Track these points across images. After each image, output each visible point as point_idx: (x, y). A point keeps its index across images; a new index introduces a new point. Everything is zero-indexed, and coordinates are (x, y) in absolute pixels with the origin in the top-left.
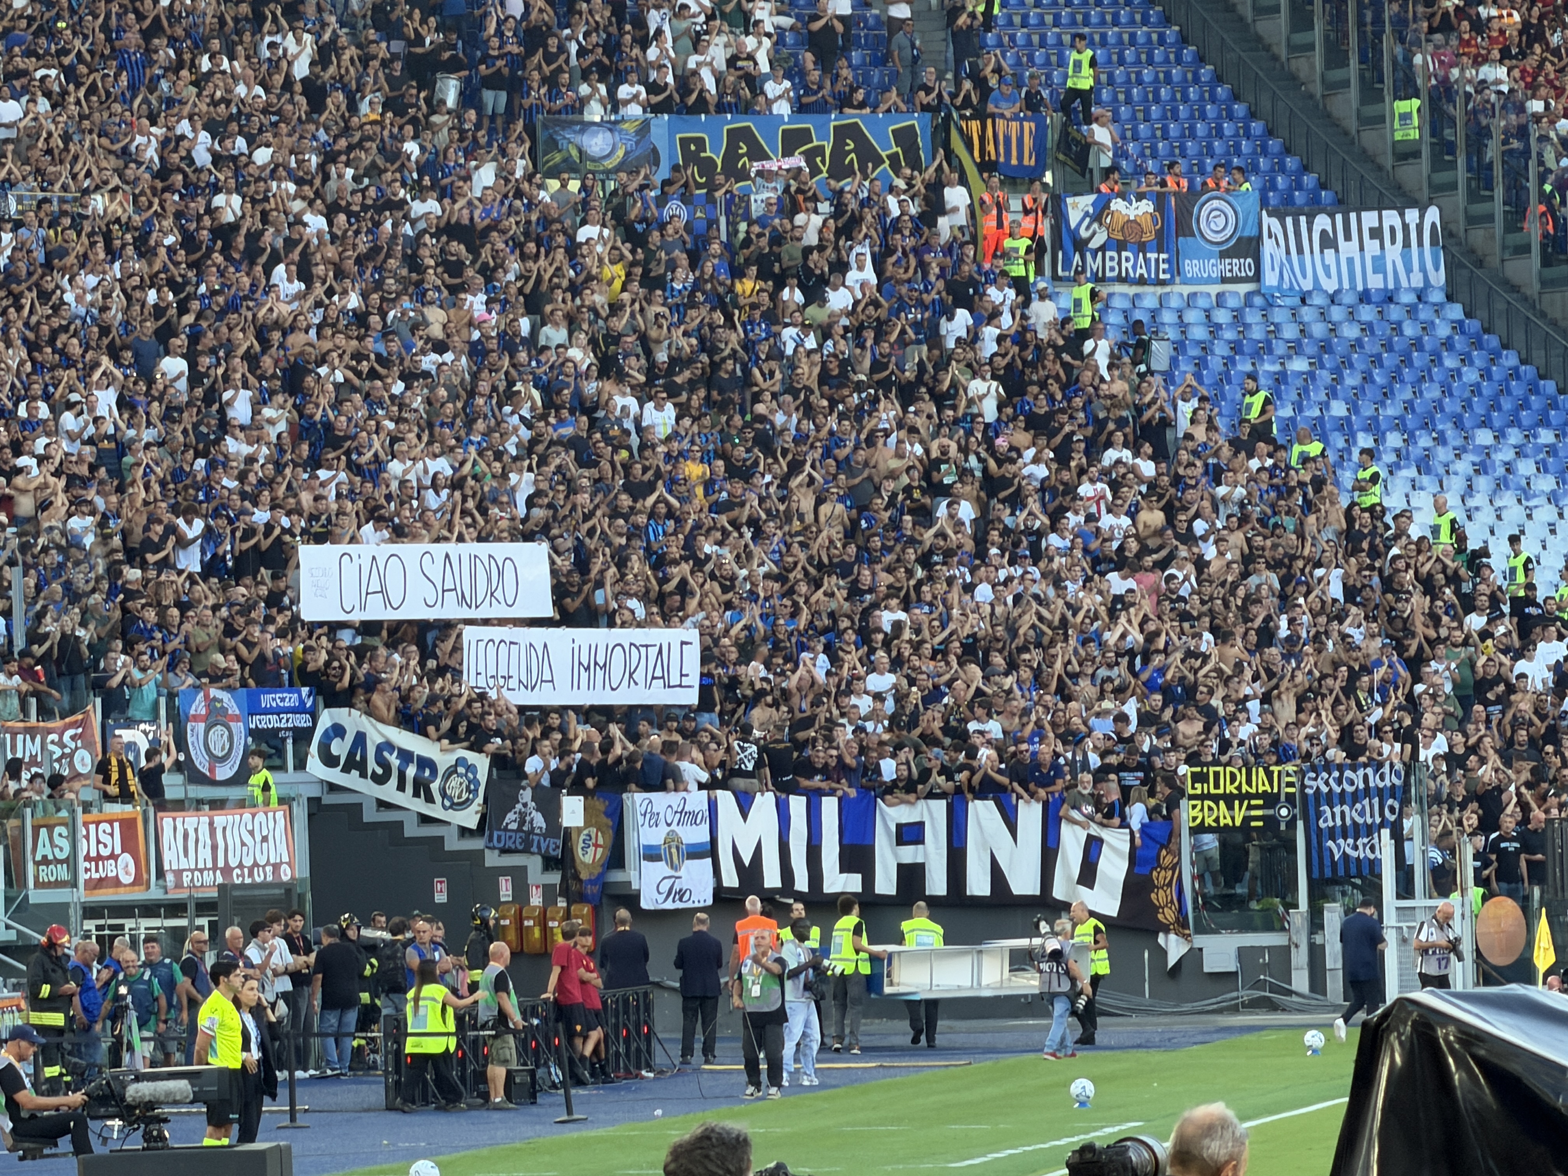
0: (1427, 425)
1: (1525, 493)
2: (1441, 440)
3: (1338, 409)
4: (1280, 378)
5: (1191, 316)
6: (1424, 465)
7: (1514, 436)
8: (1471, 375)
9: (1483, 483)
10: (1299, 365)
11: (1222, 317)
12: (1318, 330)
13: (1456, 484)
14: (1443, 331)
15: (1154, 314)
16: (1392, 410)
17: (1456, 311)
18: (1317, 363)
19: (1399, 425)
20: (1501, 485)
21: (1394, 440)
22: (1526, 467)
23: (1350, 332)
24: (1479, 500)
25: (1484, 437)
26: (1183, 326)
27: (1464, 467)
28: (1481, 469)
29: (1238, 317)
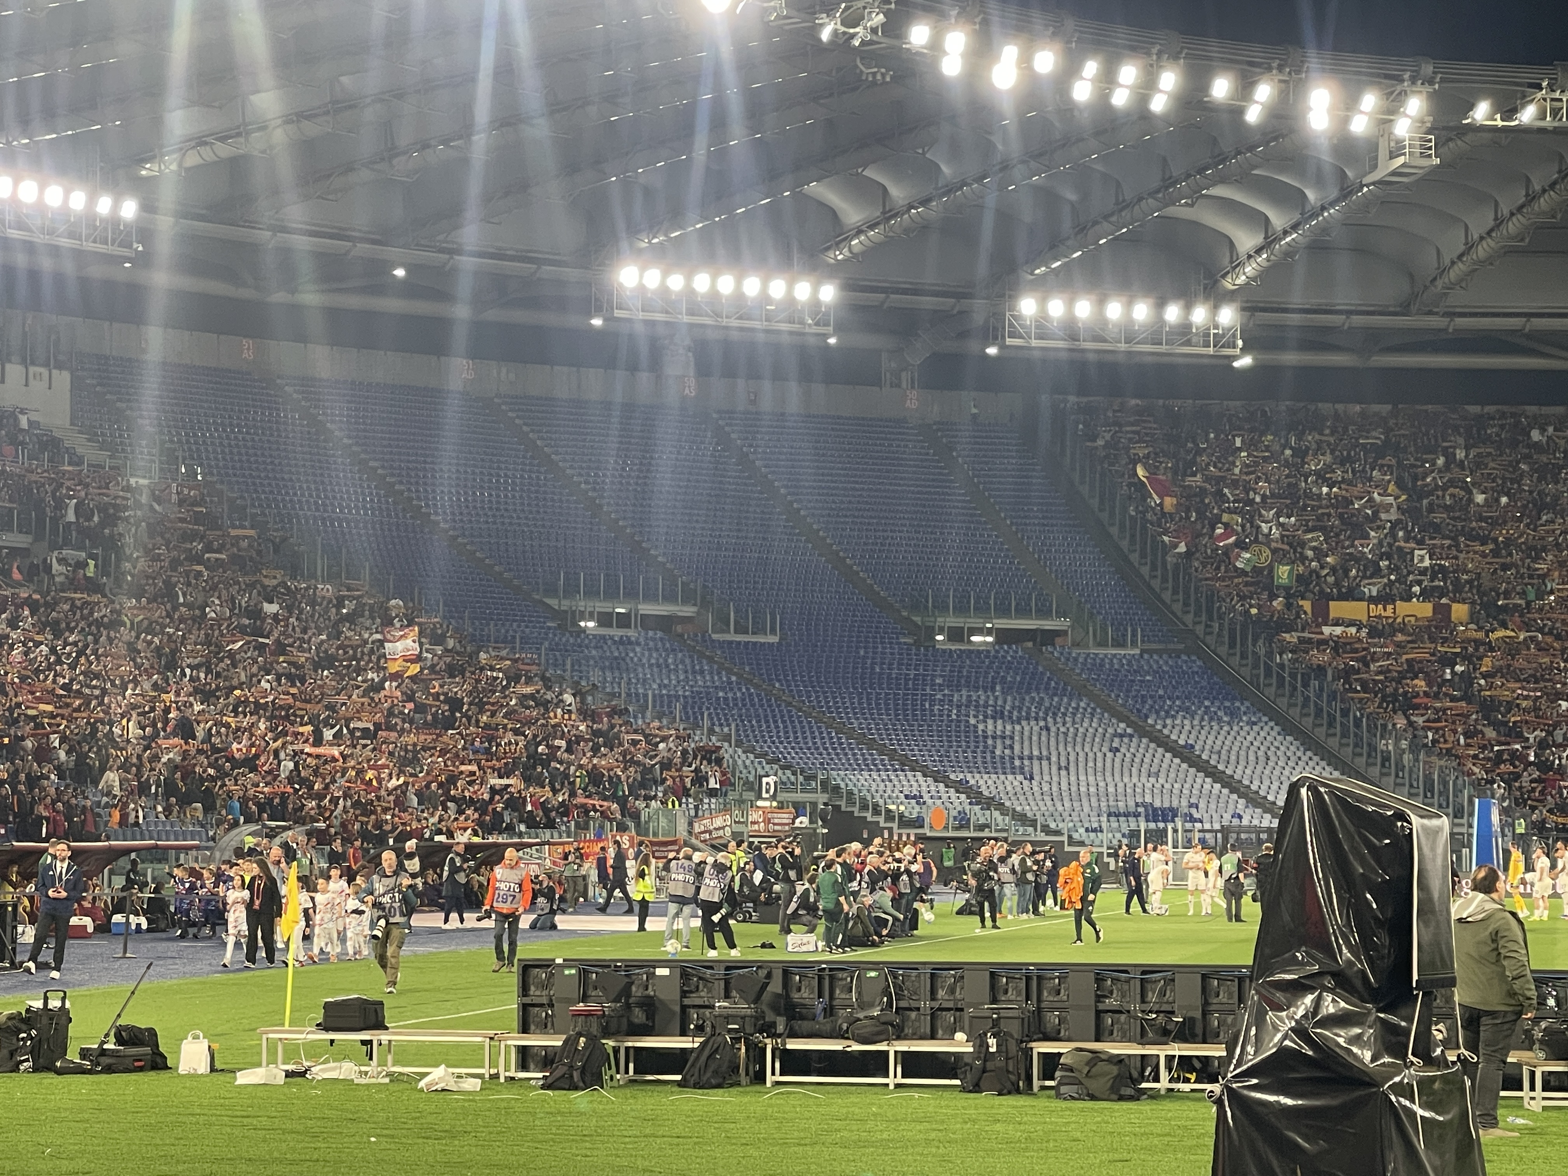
0: (1189, 699)
1: (1220, 720)
3: (1160, 692)
4: (1142, 681)
5: (1115, 661)
7: (1217, 703)
8: (1204, 683)
9: (1206, 718)
10: (1148, 678)
11: (1124, 661)
12: (1155, 667)
13: (1197, 718)
14: (1195, 668)
15: (1102, 660)
16: (1178, 693)
17: (1200, 662)
18: (1154, 677)
19: (1180, 698)
20: (1212, 719)
21: (1178, 703)
22: (1220, 713)
23: (1166, 668)
24: (1205, 723)
25: (1207, 703)
26: (1111, 664)
27: (1200, 712)
28: (1206, 713)
29: (1129, 663)
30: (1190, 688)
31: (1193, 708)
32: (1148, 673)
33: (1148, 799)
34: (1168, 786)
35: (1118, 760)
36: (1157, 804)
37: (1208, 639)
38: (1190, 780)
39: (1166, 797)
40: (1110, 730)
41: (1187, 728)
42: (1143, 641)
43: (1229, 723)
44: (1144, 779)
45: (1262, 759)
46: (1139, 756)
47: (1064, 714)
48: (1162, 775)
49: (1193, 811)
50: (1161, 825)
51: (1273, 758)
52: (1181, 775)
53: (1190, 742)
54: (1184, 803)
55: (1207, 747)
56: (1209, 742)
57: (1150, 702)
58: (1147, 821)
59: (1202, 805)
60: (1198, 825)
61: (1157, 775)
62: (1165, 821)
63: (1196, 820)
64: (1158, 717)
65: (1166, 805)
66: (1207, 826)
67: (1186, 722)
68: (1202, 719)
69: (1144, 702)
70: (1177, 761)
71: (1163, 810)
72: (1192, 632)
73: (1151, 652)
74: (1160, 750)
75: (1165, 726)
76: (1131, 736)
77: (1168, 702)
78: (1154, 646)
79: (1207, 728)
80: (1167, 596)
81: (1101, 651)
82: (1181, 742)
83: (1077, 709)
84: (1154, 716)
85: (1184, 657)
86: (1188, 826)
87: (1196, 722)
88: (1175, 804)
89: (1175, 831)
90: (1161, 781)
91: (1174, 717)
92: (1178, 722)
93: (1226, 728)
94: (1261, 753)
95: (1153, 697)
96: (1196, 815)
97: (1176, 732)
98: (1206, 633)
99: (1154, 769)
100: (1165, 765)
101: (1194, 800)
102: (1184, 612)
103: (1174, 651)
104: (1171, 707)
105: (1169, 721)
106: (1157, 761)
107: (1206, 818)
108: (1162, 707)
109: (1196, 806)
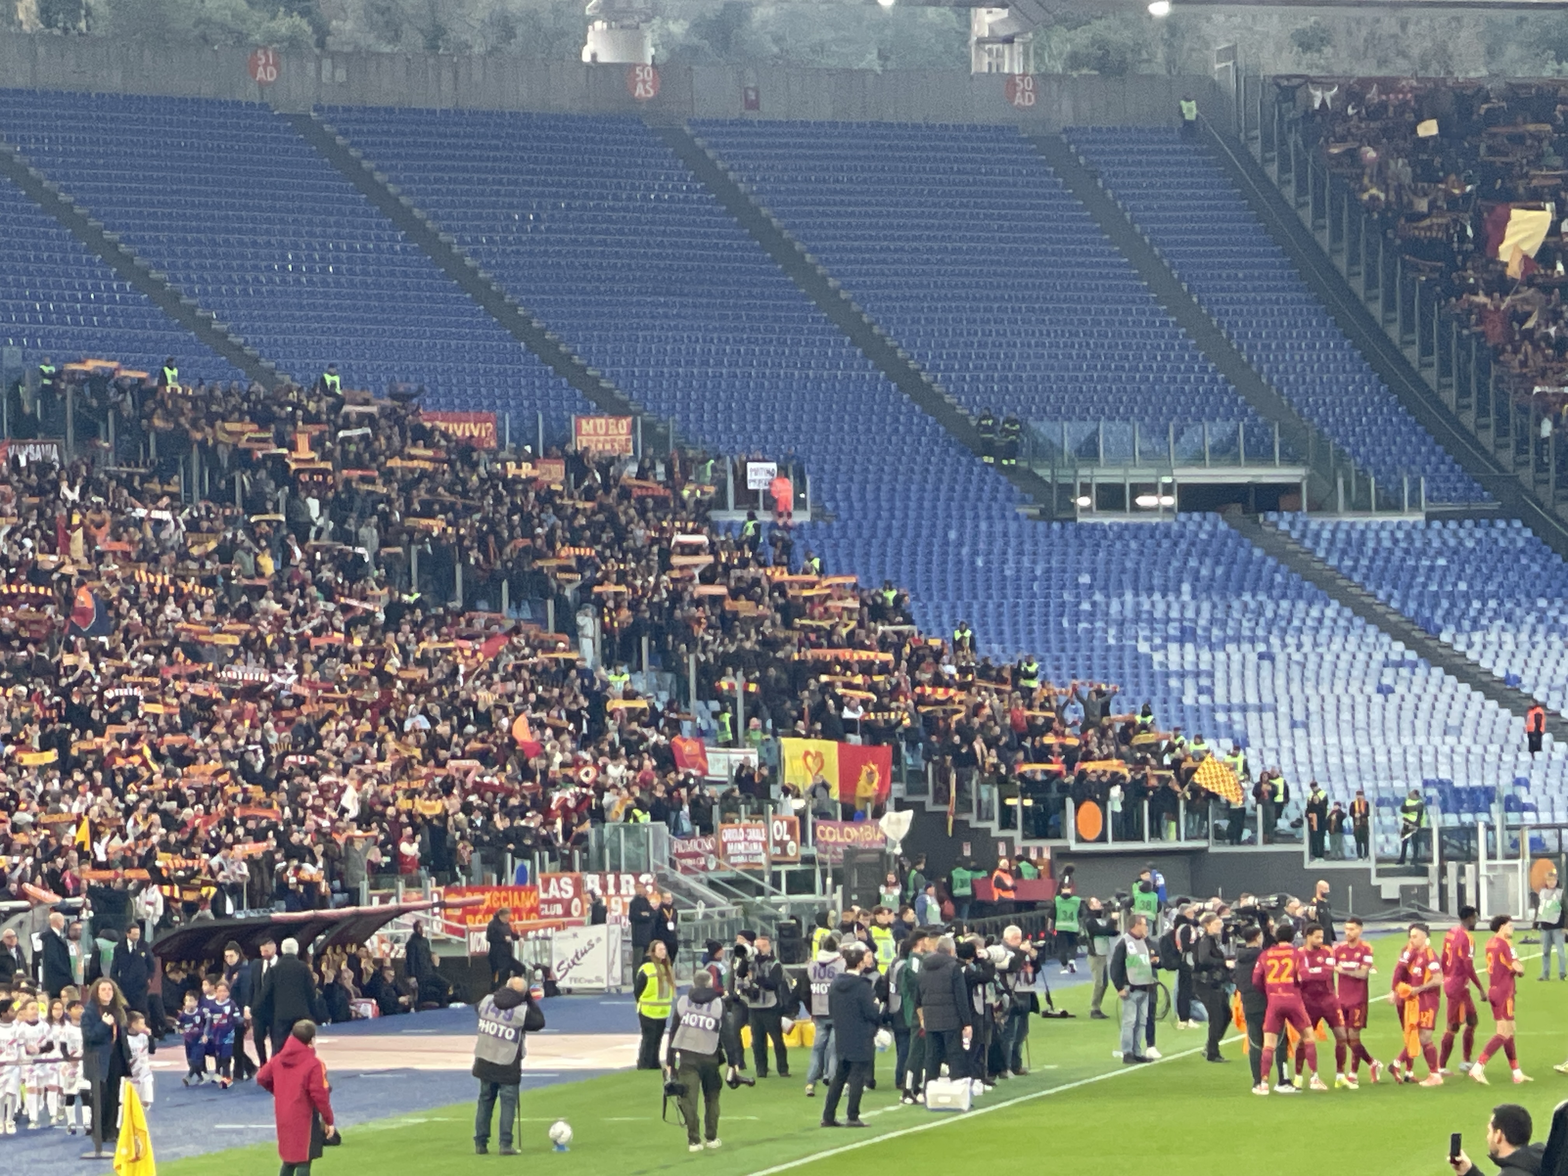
0: (1511, 596)
2: (1518, 604)
3: (1463, 586)
4: (1432, 568)
5: (1384, 534)
9: (1541, 628)
10: (1441, 562)
11: (1400, 535)
12: (1452, 542)
13: (1526, 629)
14: (1520, 544)
15: (1363, 533)
16: (1491, 587)
17: (1528, 533)
18: (1451, 561)
19: (1495, 595)
20: (1550, 630)
21: (1492, 604)
23: (1470, 544)
24: (1539, 637)
25: (1542, 603)
26: (1379, 540)
27: (1531, 619)
28: (1540, 620)
29: (1409, 536)
30: (1513, 577)
31: (1518, 612)
32: (1439, 553)
33: (1444, 775)
34: (1477, 749)
35: (1392, 707)
36: (1460, 782)
37: (1541, 491)
39: (1475, 767)
40: (1379, 657)
41: (1509, 646)
42: (1430, 498)
44: (1436, 740)
46: (1427, 699)
47: (1300, 631)
48: (1468, 730)
49: (1522, 792)
50: (1467, 818)
53: (1515, 671)
54: (1506, 779)
55: (1544, 680)
56: (1547, 671)
57: (1445, 604)
58: (1444, 811)
59: (1536, 781)
60: (1529, 817)
61: (1459, 731)
62: (1475, 810)
63: (1525, 808)
64: (1459, 629)
65: (1475, 782)
66: (1545, 818)
67: (1508, 637)
68: (1534, 631)
69: (1435, 606)
70: (1492, 704)
71: (1472, 791)
72: (1514, 479)
73: (1444, 518)
74: (1465, 688)
75: (1470, 645)
76: (1414, 665)
77: (1476, 604)
78: (1449, 507)
79: (1542, 647)
80: (1469, 419)
81: (1361, 520)
82: (1499, 673)
83: (1320, 621)
84: (1452, 629)
85: (1501, 524)
86: (1513, 818)
88: (1490, 782)
89: (1490, 828)
90: (1467, 740)
91: (1486, 629)
92: (1493, 637)
95: (1451, 595)
96: (1526, 799)
97: (1489, 654)
98: (1537, 482)
99: (1453, 721)
100: (1471, 714)
101: (1521, 773)
102: (1498, 447)
103: (1484, 514)
104: (1481, 612)
105: (1477, 637)
106: (1457, 707)
107: (1543, 803)
108: (1464, 614)
109: (1526, 783)
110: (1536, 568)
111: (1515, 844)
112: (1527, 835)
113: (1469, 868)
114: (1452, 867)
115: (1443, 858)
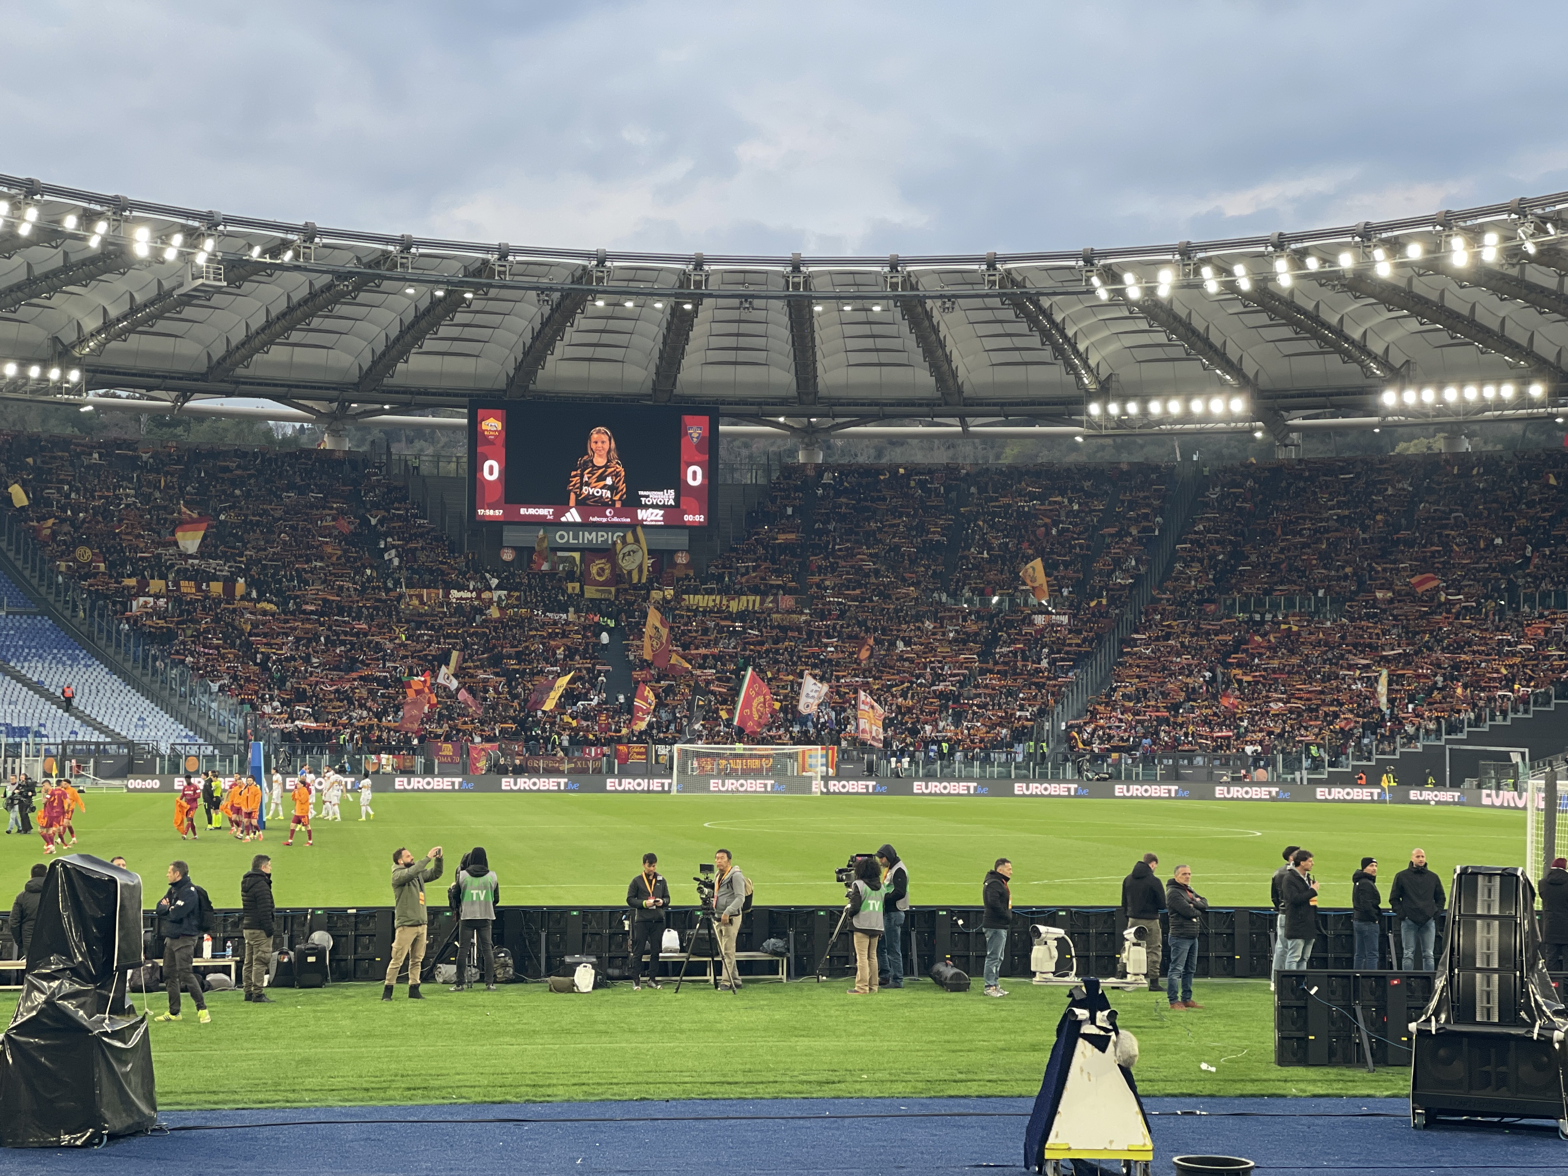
0: (42, 648)
1: (64, 664)
3: (21, 643)
4: (7, 635)
6: (40, 657)
7: (62, 651)
9: (54, 662)
10: (12, 632)
12: (17, 624)
13: (48, 662)
14: (47, 626)
16: (33, 644)
17: (51, 622)
18: (16, 632)
19: (35, 647)
20: (58, 662)
21: (33, 651)
22: (65, 658)
23: (25, 625)
24: (53, 665)
25: (55, 651)
27: (50, 657)
28: (54, 658)
30: (43, 640)
31: (45, 655)
32: (11, 628)
33: (8, 721)
34: (23, 711)
36: (15, 725)
37: (57, 605)
38: (40, 707)
39: (22, 719)
41: (40, 669)
42: (8, 605)
43: (71, 666)
44: (6, 707)
45: (94, 691)
46: (3, 689)
48: (20, 703)
49: (42, 729)
50: (18, 740)
51: (102, 691)
52: (34, 704)
53: (42, 679)
54: (36, 724)
55: (54, 683)
56: (56, 679)
57: (13, 650)
58: (8, 736)
59: (49, 725)
60: (45, 740)
61: (16, 703)
62: (21, 737)
63: (44, 736)
64: (18, 661)
65: (22, 725)
66: (52, 740)
67: (39, 665)
68: (51, 663)
69: (8, 650)
70: (31, 693)
71: (20, 728)
72: (45, 599)
73: (14, 614)
74: (19, 685)
75: (23, 667)
77: (26, 650)
78: (16, 610)
79: (54, 669)
80: (27, 573)
82: (35, 679)
84: (15, 660)
85: (39, 618)
86: (38, 740)
87: (46, 665)
88: (28, 725)
89: (27, 744)
90: (19, 707)
91: (30, 661)
92: (33, 664)
93: (69, 669)
94: (93, 687)
95: (15, 646)
96: (44, 732)
97: (31, 672)
98: (56, 601)
99: (14, 699)
100: (22, 696)
101: (42, 722)
102: (40, 586)
103: (32, 613)
104: (28, 654)
105: (26, 664)
106: (16, 693)
107: (51, 734)
108: (21, 654)
109: (44, 726)
110: (53, 637)
111: (38, 751)
112: (44, 747)
113: (17, 761)
114: (10, 760)
115: (6, 757)
